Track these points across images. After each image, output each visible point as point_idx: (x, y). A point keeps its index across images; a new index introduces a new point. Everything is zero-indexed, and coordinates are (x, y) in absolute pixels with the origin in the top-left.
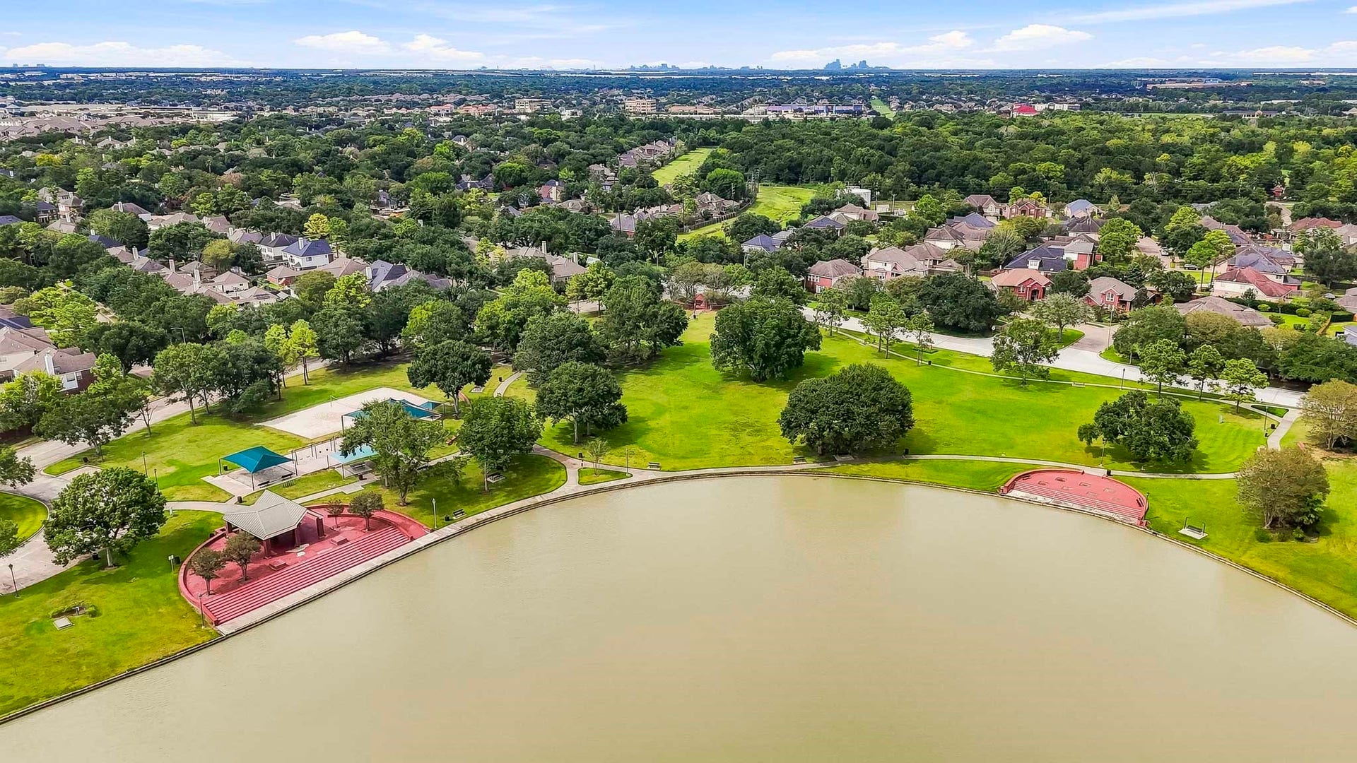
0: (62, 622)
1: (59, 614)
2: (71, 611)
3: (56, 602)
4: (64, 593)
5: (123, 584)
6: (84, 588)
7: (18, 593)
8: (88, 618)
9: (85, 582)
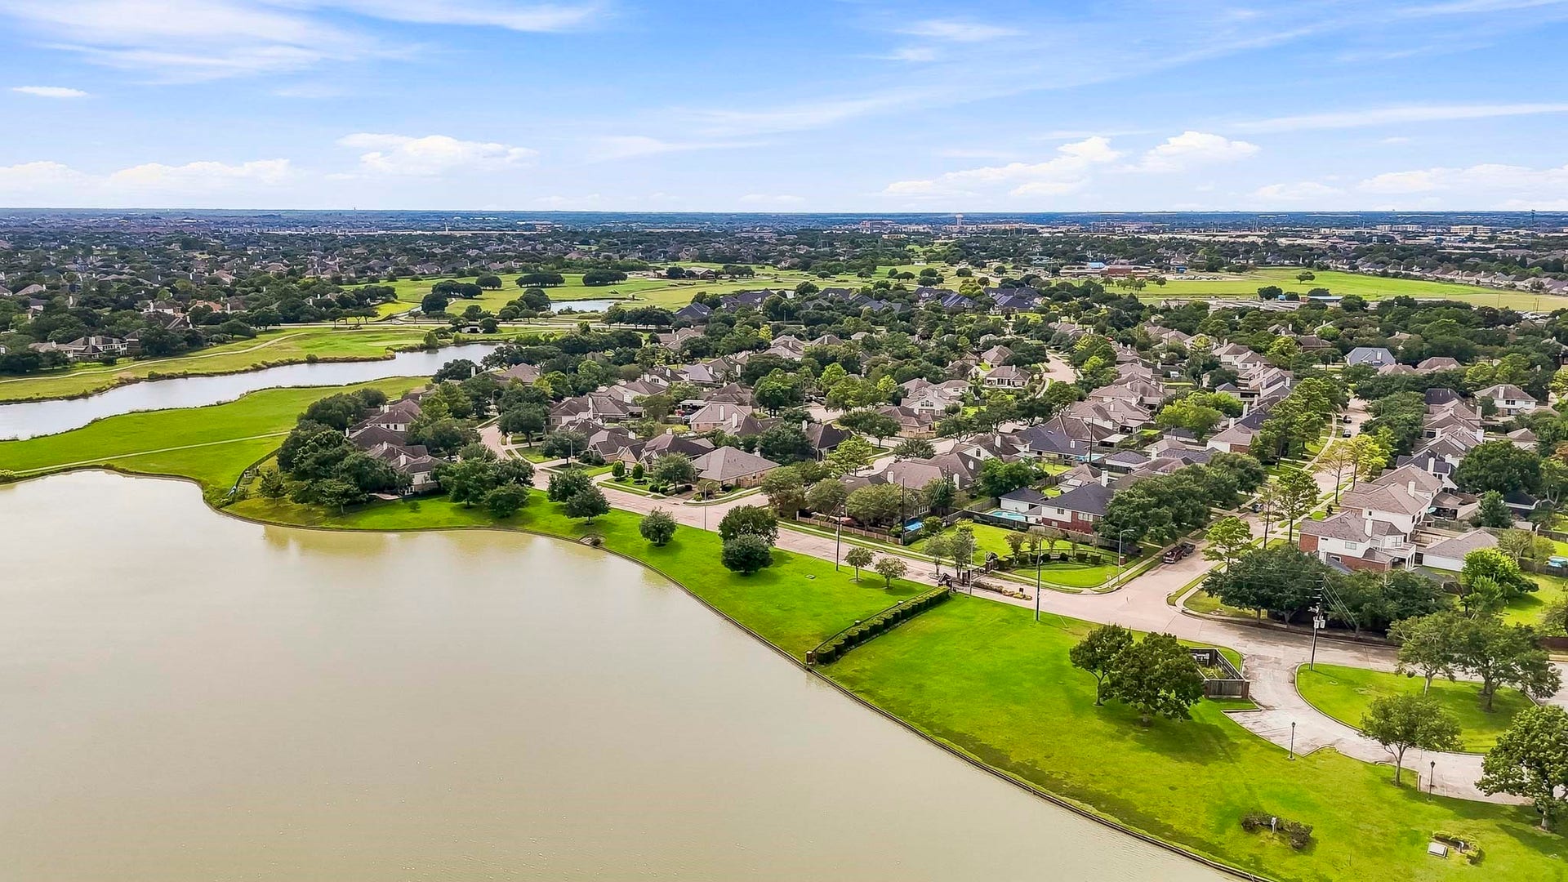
0: (1439, 848)
1: (1443, 839)
2: (1456, 843)
3: (1452, 827)
4: (1471, 823)
5: (1537, 851)
6: (1493, 831)
7: (1431, 796)
8: (1467, 861)
9: (1502, 827)
